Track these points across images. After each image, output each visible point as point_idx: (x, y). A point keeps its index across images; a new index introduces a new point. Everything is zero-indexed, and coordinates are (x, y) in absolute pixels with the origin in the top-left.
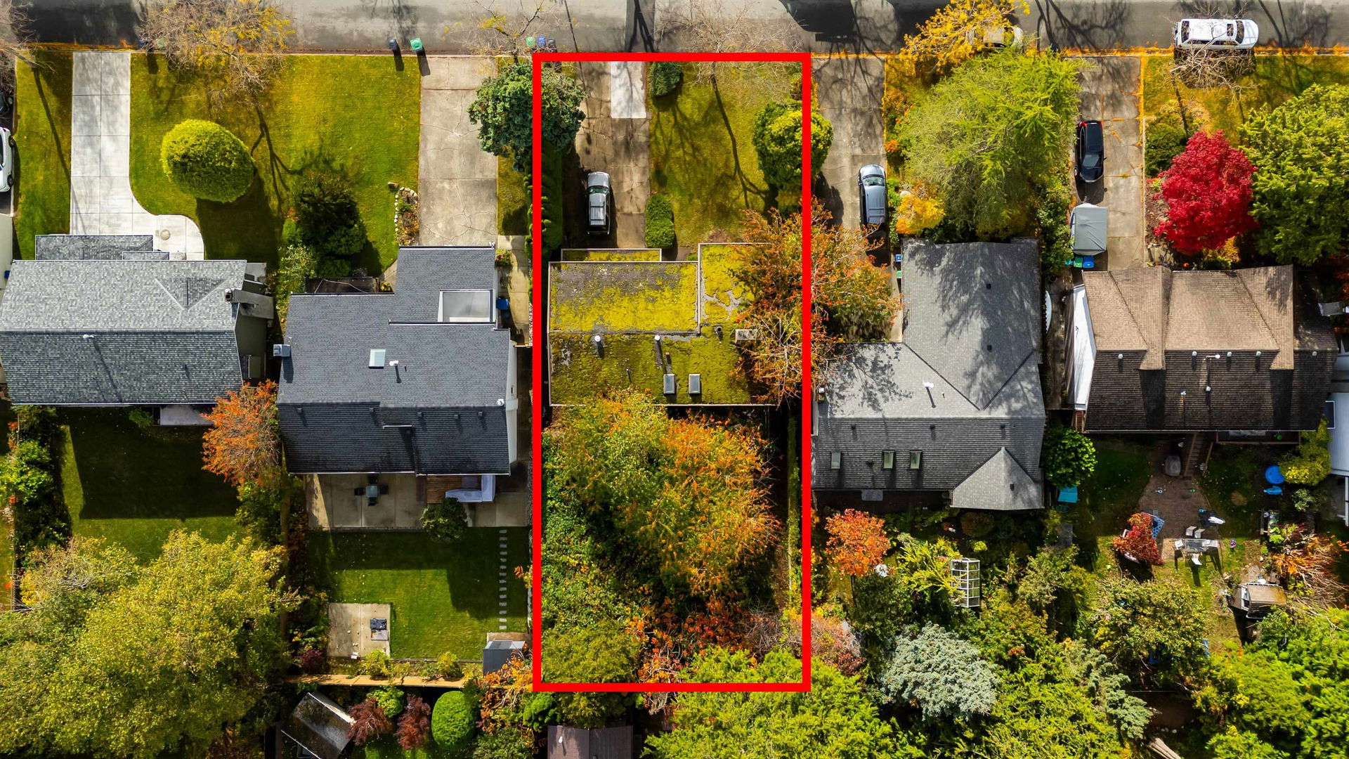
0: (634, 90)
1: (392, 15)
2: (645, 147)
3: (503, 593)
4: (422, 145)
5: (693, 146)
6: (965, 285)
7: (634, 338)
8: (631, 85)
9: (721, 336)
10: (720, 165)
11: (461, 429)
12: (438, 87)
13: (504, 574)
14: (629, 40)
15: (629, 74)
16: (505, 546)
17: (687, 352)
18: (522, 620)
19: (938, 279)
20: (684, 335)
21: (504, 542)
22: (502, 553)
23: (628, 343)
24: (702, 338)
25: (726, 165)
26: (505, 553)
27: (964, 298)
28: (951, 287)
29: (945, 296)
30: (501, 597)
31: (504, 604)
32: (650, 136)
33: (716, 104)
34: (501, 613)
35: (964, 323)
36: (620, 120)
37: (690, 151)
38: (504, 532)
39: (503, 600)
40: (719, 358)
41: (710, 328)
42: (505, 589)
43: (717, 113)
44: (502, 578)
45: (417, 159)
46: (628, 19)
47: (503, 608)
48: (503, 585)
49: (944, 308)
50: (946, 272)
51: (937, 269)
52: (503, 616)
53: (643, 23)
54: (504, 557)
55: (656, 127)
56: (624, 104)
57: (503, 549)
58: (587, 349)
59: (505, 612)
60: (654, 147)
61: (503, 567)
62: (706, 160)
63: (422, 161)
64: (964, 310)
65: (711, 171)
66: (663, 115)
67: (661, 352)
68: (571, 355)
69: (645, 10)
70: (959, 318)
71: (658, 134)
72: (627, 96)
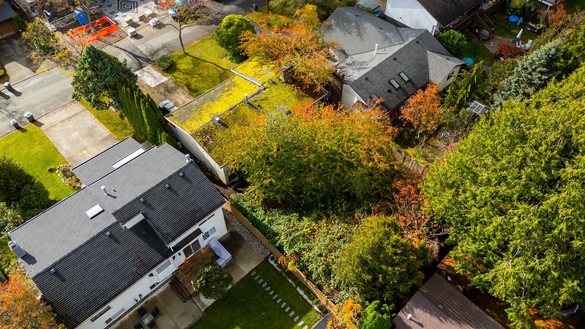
0: (155, 75)
1: (7, 118)
2: (177, 87)
3: (285, 307)
4: (58, 148)
5: (198, 74)
6: (348, 21)
7: (234, 110)
8: (152, 74)
9: (274, 83)
10: (216, 73)
11: (176, 193)
12: (52, 125)
13: (276, 296)
14: (138, 64)
15: (148, 72)
16: (262, 280)
17: (266, 99)
18: (312, 312)
19: (338, 29)
20: (258, 93)
21: (259, 279)
22: (264, 285)
23: (235, 113)
24: (267, 90)
25: (218, 71)
26: (266, 284)
27: (353, 24)
28: (345, 26)
29: (346, 30)
30: (287, 310)
31: (292, 313)
32: (175, 83)
33: (195, 59)
34: (295, 320)
35: (363, 29)
36: (157, 86)
37: (199, 76)
38: (254, 273)
39: (290, 311)
40: (283, 92)
41: (267, 83)
42: (284, 304)
43: (198, 61)
44: (277, 299)
45: (59, 153)
46: (132, 59)
47: (294, 316)
48: (281, 303)
49: (350, 33)
50: (338, 25)
51: (333, 27)
52: (299, 321)
53: (139, 57)
54: (267, 286)
55: (175, 78)
56: (154, 81)
57: (263, 283)
58: (216, 128)
59: (297, 318)
60: (180, 84)
61: (271, 293)
62: (208, 75)
63: (62, 153)
64: (358, 27)
65: (214, 77)
66: (175, 74)
67: (254, 107)
68: (211, 137)
69: (137, 54)
70: (359, 30)
71: (178, 80)
72: (153, 78)
